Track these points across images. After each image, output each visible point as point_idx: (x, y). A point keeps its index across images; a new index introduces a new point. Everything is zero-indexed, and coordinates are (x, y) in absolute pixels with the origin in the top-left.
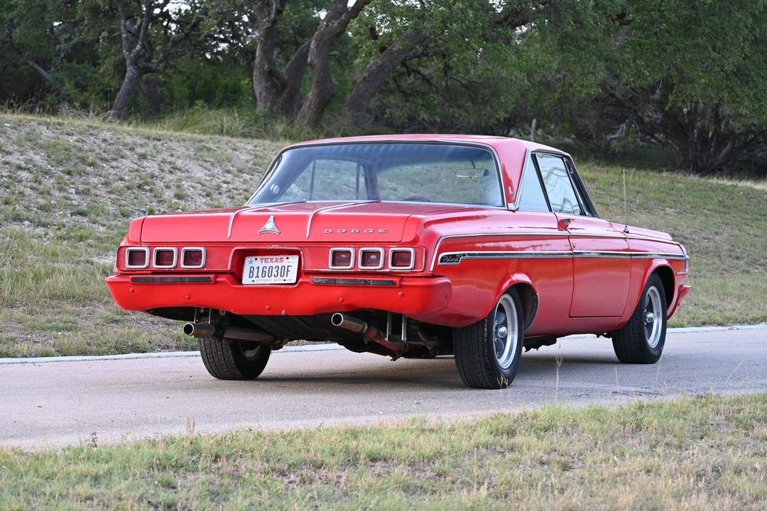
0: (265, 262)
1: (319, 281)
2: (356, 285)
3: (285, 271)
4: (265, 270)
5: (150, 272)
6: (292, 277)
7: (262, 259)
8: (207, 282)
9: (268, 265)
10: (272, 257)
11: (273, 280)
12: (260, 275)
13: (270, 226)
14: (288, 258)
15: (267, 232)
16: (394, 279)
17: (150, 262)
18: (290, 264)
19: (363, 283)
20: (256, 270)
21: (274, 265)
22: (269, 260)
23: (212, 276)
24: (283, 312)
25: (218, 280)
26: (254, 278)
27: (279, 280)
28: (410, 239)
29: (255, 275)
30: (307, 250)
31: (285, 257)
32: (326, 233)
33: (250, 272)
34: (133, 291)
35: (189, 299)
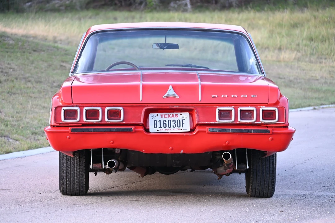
0: (165, 117)
1: (214, 130)
2: (240, 133)
3: (180, 123)
4: (165, 122)
5: (81, 125)
6: (187, 127)
7: (162, 115)
8: (129, 131)
9: (167, 119)
10: (169, 114)
11: (172, 130)
12: (162, 126)
13: (171, 92)
14: (181, 114)
15: (170, 97)
16: (269, 129)
17: (81, 117)
18: (183, 119)
19: (247, 131)
20: (158, 123)
21: (172, 119)
22: (168, 116)
23: (133, 127)
24: (182, 152)
25: (137, 130)
26: (158, 128)
27: (177, 130)
28: (274, 102)
29: (159, 126)
30: (199, 109)
31: (179, 114)
32: (213, 98)
33: (154, 124)
34: (69, 138)
35: (113, 143)
